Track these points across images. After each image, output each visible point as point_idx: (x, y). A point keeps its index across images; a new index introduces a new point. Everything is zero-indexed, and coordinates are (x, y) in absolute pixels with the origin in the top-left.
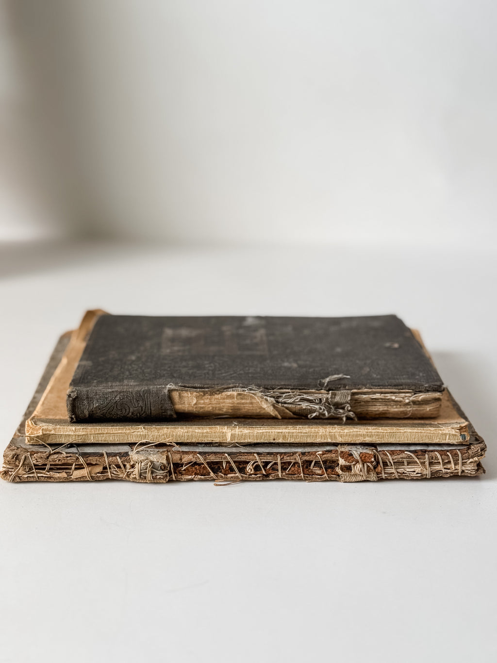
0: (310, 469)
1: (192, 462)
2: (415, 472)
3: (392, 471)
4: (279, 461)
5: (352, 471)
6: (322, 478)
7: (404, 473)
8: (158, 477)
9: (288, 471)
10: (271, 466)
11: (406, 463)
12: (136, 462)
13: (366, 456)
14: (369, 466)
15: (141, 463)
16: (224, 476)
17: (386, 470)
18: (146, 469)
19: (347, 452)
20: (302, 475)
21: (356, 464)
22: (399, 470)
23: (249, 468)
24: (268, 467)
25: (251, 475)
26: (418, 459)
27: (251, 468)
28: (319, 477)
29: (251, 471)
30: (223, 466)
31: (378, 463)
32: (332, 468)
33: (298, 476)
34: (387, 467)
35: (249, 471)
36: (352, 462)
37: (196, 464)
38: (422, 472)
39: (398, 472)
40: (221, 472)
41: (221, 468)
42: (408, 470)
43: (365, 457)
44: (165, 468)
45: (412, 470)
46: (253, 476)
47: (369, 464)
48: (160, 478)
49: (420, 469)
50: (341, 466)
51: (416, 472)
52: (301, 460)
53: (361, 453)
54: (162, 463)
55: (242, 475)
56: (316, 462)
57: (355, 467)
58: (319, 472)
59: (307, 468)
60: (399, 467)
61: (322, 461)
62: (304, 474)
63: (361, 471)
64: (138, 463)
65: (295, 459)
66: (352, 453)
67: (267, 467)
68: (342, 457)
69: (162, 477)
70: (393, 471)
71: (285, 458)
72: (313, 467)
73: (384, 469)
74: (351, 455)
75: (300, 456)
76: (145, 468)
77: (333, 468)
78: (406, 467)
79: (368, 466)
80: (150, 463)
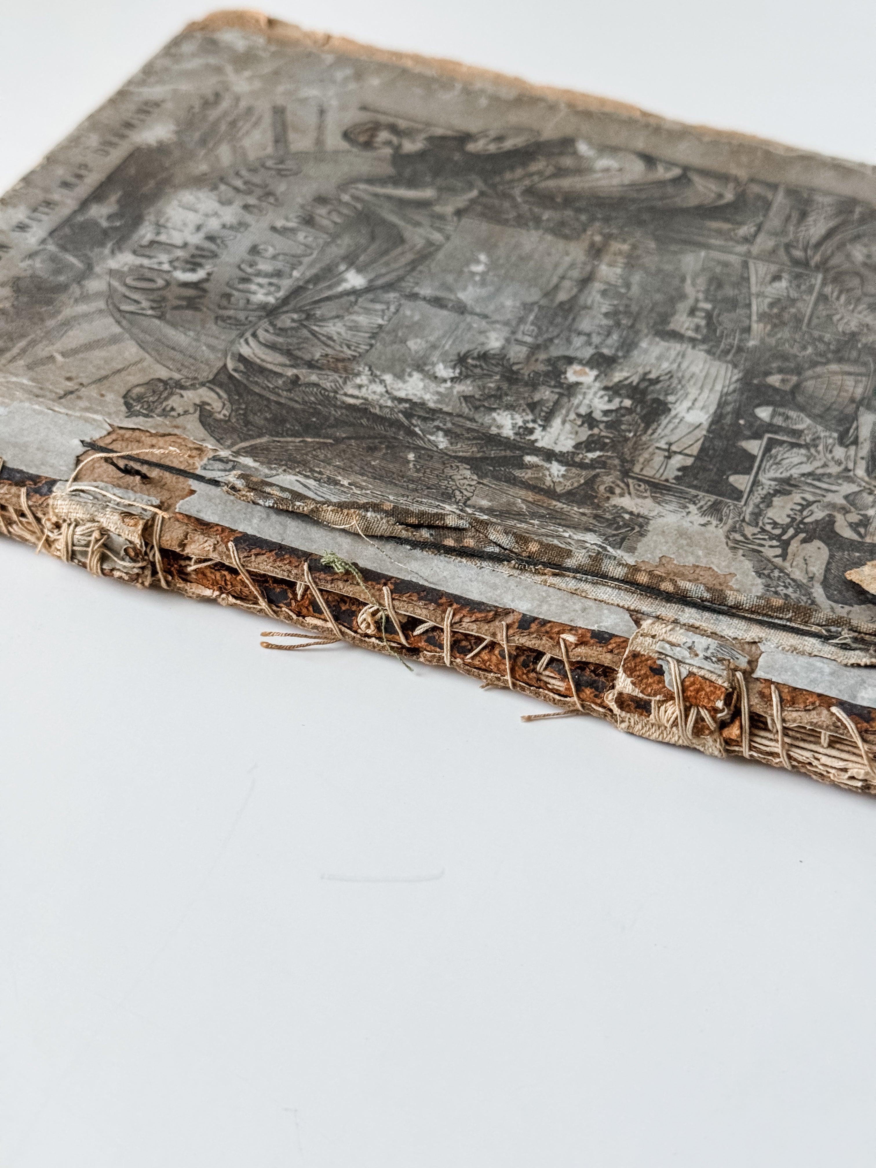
0: (534, 670)
1: (210, 560)
2: (845, 770)
3: (776, 750)
4: (446, 625)
5: (652, 716)
6: (565, 703)
7: (810, 764)
8: (117, 574)
9: (473, 658)
10: (426, 631)
11: (824, 740)
12: (65, 521)
13: (703, 689)
14: (703, 720)
15: (76, 526)
16: (294, 617)
17: (758, 740)
18: (87, 545)
19: (650, 658)
20: (508, 677)
21: (665, 701)
22: (797, 753)
23: (364, 617)
24: (418, 631)
25: (367, 636)
26: (864, 740)
27: (369, 620)
28: (557, 697)
29: (368, 627)
30: (295, 594)
31: (736, 714)
32: (597, 689)
33: (498, 679)
34: (763, 733)
35: (363, 626)
36: (655, 695)
37: (220, 566)
38: (867, 777)
39: (790, 757)
40: (288, 605)
41: (291, 596)
42: (824, 759)
43: (698, 691)
44: (137, 555)
45: (841, 764)
46: (373, 640)
47: (704, 713)
48: (120, 578)
49: (862, 772)
50: (620, 694)
51: (849, 774)
52: (508, 641)
53: (691, 674)
54: (131, 542)
55: (343, 629)
56: (552, 660)
57: (662, 708)
58: (559, 684)
59: (525, 665)
60: (802, 744)
61: (571, 663)
62: (513, 676)
63: (675, 724)
64: (69, 525)
65: (494, 635)
66: (665, 667)
67: (413, 630)
68: (630, 672)
69: (126, 578)
70: (777, 748)
71: (464, 624)
72: (545, 669)
73: (752, 734)
74: (659, 671)
75: (511, 631)
76: (83, 543)
77: (599, 690)
78: (821, 750)
79: (700, 719)
80: (96, 535)
